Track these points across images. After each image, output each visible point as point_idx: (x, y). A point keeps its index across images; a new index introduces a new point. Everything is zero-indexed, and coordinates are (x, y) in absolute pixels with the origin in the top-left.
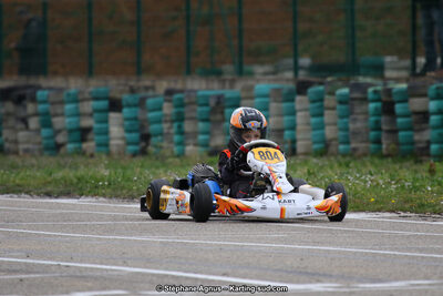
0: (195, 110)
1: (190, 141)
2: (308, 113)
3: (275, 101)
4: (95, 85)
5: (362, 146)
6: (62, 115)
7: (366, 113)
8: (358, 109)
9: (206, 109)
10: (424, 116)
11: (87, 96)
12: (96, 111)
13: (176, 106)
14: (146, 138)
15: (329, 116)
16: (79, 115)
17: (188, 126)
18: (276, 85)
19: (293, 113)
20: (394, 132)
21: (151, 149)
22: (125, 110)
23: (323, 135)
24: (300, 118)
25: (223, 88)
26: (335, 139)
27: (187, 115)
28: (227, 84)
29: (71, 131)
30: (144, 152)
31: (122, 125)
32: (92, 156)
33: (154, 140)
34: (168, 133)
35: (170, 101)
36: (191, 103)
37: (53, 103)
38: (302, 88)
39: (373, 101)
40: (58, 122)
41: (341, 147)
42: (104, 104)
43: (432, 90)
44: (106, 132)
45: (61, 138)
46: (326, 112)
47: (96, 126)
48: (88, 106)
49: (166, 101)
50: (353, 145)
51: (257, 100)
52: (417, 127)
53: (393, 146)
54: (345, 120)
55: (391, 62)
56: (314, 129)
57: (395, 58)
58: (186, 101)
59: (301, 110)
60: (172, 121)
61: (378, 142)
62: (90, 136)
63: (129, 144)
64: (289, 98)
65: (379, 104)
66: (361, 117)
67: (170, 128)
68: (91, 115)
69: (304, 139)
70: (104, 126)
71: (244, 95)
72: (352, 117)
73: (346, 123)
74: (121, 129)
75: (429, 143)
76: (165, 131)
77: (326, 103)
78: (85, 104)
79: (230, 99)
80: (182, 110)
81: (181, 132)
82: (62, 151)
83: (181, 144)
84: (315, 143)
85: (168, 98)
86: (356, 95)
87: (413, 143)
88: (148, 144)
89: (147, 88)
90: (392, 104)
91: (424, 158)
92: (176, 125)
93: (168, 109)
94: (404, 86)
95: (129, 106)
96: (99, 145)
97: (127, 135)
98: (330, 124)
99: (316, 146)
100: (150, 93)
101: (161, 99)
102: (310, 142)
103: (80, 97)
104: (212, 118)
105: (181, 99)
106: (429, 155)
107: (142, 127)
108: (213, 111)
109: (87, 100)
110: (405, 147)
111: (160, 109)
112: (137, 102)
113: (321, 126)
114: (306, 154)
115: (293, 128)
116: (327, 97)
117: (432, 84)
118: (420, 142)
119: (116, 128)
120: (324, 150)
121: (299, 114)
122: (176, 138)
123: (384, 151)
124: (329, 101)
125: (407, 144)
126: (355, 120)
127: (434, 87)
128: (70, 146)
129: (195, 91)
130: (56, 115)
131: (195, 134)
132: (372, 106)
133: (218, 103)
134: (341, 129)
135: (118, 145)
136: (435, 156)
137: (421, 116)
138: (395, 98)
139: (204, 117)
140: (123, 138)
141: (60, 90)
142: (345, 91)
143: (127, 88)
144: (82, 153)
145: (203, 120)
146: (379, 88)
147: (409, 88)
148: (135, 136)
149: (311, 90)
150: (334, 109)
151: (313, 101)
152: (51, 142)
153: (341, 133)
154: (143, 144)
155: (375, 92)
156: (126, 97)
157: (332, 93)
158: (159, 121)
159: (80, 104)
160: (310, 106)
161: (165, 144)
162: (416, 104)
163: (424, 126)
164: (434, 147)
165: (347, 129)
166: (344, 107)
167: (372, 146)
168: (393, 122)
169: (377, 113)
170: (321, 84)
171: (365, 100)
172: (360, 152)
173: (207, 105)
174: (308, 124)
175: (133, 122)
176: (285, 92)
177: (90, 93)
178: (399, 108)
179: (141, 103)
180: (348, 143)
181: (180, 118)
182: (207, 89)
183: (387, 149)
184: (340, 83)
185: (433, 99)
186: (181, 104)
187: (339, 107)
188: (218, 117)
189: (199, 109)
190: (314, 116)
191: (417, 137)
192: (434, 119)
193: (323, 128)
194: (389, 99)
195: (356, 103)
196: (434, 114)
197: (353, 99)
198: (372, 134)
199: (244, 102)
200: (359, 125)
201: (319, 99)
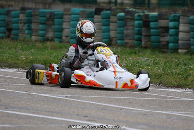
0: (38, 19)
1: (35, 34)
2: (100, 24)
3: (82, 17)
5: (130, 42)
7: (134, 26)
8: (129, 23)
9: (43, 18)
10: (166, 29)
14: (9, 30)
15: (112, 26)
17: (33, 26)
20: (150, 36)
23: (109, 35)
26: (116, 38)
27: (33, 21)
30: (8, 37)
33: (14, 32)
34: (22, 29)
35: (23, 13)
36: (36, 15)
38: (98, 11)
39: (137, 20)
41: (119, 42)
43: (171, 16)
46: (111, 24)
49: (21, 13)
50: (126, 41)
51: (73, 16)
52: (162, 34)
53: (149, 43)
54: (121, 28)
56: (103, 32)
58: (33, 13)
59: (97, 23)
60: (25, 23)
61: (140, 40)
65: (141, 22)
66: (131, 27)
67: (23, 26)
71: (65, 13)
72: (126, 27)
73: (123, 30)
75: (168, 42)
76: (21, 27)
77: (111, 19)
79: (57, 14)
81: (29, 29)
84: (104, 39)
85: (23, 12)
86: (128, 17)
87: (159, 42)
88: (10, 34)
89: (9, 6)
90: (149, 22)
91: (165, 50)
92: (27, 25)
93: (22, 17)
94: (156, 13)
98: (113, 30)
100: (11, 8)
101: (19, 12)
104: (47, 23)
105: (31, 12)
106: (168, 48)
107: (8, 25)
108: (48, 20)
111: (18, 17)
112: (5, 12)
116: (112, 16)
117: (171, 14)
118: (163, 42)
120: (109, 43)
122: (27, 31)
124: (113, 19)
125: (155, 42)
126: (127, 29)
127: (173, 15)
131: (37, 30)
133: (51, 16)
134: (119, 33)
136: (171, 49)
137: (164, 29)
138: (150, 20)
139: (43, 22)
142: (122, 14)
145: (41, 24)
146: (141, 14)
147: (158, 14)
149: (102, 13)
150: (116, 22)
151: (104, 18)
154: (8, 33)
155: (139, 16)
157: (115, 15)
158: (17, 23)
162: (163, 23)
163: (166, 34)
164: (171, 45)
165: (122, 33)
166: (121, 22)
167: (136, 42)
168: (149, 31)
169: (140, 26)
170: (109, 10)
171: (133, 19)
172: (129, 45)
173: (45, 16)
175: (2, 22)
176: (88, 12)
178: (152, 24)
179: (8, 13)
180: (123, 40)
181: (29, 22)
183: (144, 44)
184: (119, 10)
185: (171, 21)
186: (31, 15)
187: (118, 22)
188: (51, 23)
189: (40, 18)
190: (104, 25)
191: (162, 39)
192: (171, 31)
193: (109, 32)
194: (147, 20)
195: (128, 20)
196: (171, 28)
197: (126, 18)
198: (136, 36)
199: (65, 16)
200: (129, 31)
201: (107, 18)
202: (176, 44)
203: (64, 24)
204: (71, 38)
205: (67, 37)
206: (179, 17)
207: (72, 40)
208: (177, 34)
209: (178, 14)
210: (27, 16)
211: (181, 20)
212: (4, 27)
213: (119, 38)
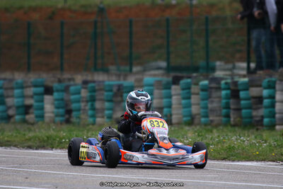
0: (103, 94)
1: (100, 115)
2: (179, 97)
3: (158, 89)
5: (216, 119)
6: (12, 96)
7: (220, 97)
9: (111, 93)
10: (259, 99)
11: (29, 84)
12: (36, 94)
13: (90, 92)
14: (69, 112)
15: (194, 99)
16: (23, 96)
17: (98, 105)
18: (158, 79)
19: (170, 97)
20: (239, 110)
21: (74, 120)
22: (55, 94)
23: (190, 111)
24: (175, 100)
25: (119, 80)
26: (199, 114)
27: (97, 97)
28: (122, 78)
29: (18, 107)
30: (68, 121)
31: (53, 104)
32: (33, 124)
33: (74, 114)
34: (84, 110)
35: (85, 88)
36: (101, 90)
37: (6, 89)
38: (176, 81)
39: (224, 89)
40: (9, 101)
41: (203, 119)
42: (41, 90)
43: (265, 82)
44: (42, 108)
45: (11, 112)
46: (193, 96)
47: (35, 104)
48: (30, 91)
49: (83, 88)
50: (211, 118)
51: (146, 88)
52: (254, 107)
53: (238, 119)
54: (206, 102)
55: (220, 65)
56: (184, 108)
57: (222, 63)
58: (97, 88)
59: (175, 95)
60: (87, 102)
61: (228, 116)
62: (31, 111)
63: (57, 116)
64: (167, 87)
65: (229, 92)
66: (217, 100)
67: (86, 106)
68: (32, 97)
69: (177, 114)
70: (41, 104)
71: (136, 84)
72: (210, 100)
73: (206, 104)
74: (53, 107)
75: (263, 117)
76: (83, 108)
77: (192, 90)
78: (28, 89)
79: (126, 87)
80: (93, 94)
81: (93, 108)
82: (12, 120)
83: (93, 116)
84: (184, 116)
85: (85, 86)
86: (213, 85)
87: (251, 117)
88: (70, 117)
89: (70, 80)
90: (238, 91)
91: (259, 127)
92: (89, 104)
93: (84, 93)
94: (246, 80)
95: (58, 91)
96: (37, 117)
97: (56, 110)
98: (195, 104)
99: (185, 119)
100: (72, 83)
101: (79, 87)
102: (180, 116)
103: (25, 85)
104: (114, 99)
105: (94, 87)
106: (262, 125)
107: (67, 105)
108: (115, 95)
109: (30, 87)
110: (247, 120)
111: (79, 93)
112: (63, 88)
113: (189, 106)
114: (178, 124)
115: (170, 106)
116: (193, 86)
117: (265, 79)
118: (257, 116)
119: (49, 105)
120: (191, 122)
121: (174, 98)
122: (90, 112)
123: (232, 123)
124: (194, 89)
125: (246, 118)
126: (212, 102)
127: (266, 80)
128: (17, 117)
129: (103, 82)
130: (8, 97)
131: (103, 110)
132: (224, 93)
133: (119, 90)
134: (203, 108)
135: (50, 117)
136: (266, 126)
137: (257, 99)
138: (240, 88)
139: (109, 98)
140: (53, 112)
141: (11, 80)
142: (206, 82)
143: (56, 80)
144: (25, 121)
145: (108, 101)
146: (229, 81)
147: (250, 81)
148: (62, 111)
149: (182, 82)
150: (198, 94)
151: (183, 89)
152: (4, 114)
153: (202, 110)
154: (67, 116)
155: (226, 83)
156: (56, 85)
157: (197, 84)
158: (78, 101)
159: (25, 90)
160: (181, 92)
161: (83, 116)
162: (254, 91)
163: (259, 106)
164: (266, 120)
165: (207, 108)
166: (204, 93)
167: (224, 119)
168: (239, 103)
169: (227, 97)
170: (189, 77)
171: (219, 89)
172: (215, 123)
173: (111, 91)
174: (180, 104)
175: (60, 102)
176: (164, 82)
177: (31, 83)
178: (242, 94)
179: (66, 89)
180: (207, 116)
181: (93, 99)
182: (109, 80)
183: (234, 121)
184: (201, 77)
185: (265, 88)
186: (94, 90)
187: (201, 93)
188: (119, 99)
189: (106, 93)
190: (184, 98)
191: (254, 113)
192: (266, 102)
194: (235, 88)
195: (213, 90)
196: (266, 98)
197: (211, 88)
198: (224, 111)
200: (215, 105)
201: (188, 88)
202: (272, 119)
206: (275, 82)
208: (273, 106)
209: (273, 79)
211: (278, 87)
212: (62, 108)
213: (202, 114)
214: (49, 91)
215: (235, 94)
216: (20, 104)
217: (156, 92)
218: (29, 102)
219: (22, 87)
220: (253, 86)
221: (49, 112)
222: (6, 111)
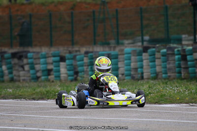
2: (148, 61)
3: (134, 56)
4: (54, 50)
5: (172, 75)
6: (39, 64)
7: (174, 60)
11: (50, 55)
12: (54, 62)
14: (77, 73)
15: (158, 62)
16: (47, 63)
18: (134, 49)
19: (142, 61)
20: (187, 68)
21: (79, 78)
22: (67, 61)
23: (155, 70)
24: (145, 63)
25: (110, 50)
26: (161, 72)
28: (112, 49)
29: (43, 71)
30: (76, 80)
31: (66, 68)
32: (53, 82)
33: (80, 74)
34: (86, 71)
35: (87, 57)
36: (96, 57)
37: (35, 59)
38: (145, 50)
39: (177, 55)
40: (37, 67)
41: (164, 75)
42: (57, 59)
44: (59, 71)
45: (39, 74)
46: (157, 60)
47: (54, 68)
48: (51, 60)
49: (85, 56)
50: (169, 74)
51: (126, 55)
53: (186, 74)
54: (165, 63)
55: (185, 37)
56: (151, 68)
57: (187, 36)
58: (94, 56)
59: (145, 59)
60: (88, 66)
61: (180, 73)
62: (52, 73)
63: (69, 76)
64: (140, 54)
65: (180, 56)
66: (172, 62)
67: (87, 68)
68: (52, 64)
69: (147, 72)
70: (58, 68)
71: (120, 53)
72: (168, 62)
73: (166, 65)
74: (66, 70)
76: (85, 70)
77: (156, 56)
78: (49, 58)
79: (113, 55)
80: (92, 60)
81: (92, 70)
82: (40, 80)
84: (152, 74)
85: (86, 55)
86: (169, 52)
87: (195, 73)
88: (77, 76)
89: (76, 51)
90: (186, 56)
92: (90, 67)
93: (86, 60)
94: (191, 48)
95: (69, 59)
96: (56, 77)
97: (68, 72)
98: (158, 65)
99: (152, 75)
100: (78, 53)
101: (83, 56)
102: (149, 74)
103: (47, 56)
105: (92, 55)
107: (75, 68)
109: (50, 57)
111: (83, 60)
112: (72, 57)
113: (154, 66)
114: (148, 79)
115: (142, 67)
116: (157, 53)
119: (63, 69)
120: (156, 77)
121: (144, 61)
122: (90, 73)
123: (183, 77)
124: (158, 55)
125: (192, 73)
126: (169, 63)
128: (43, 78)
129: (98, 52)
130: (36, 64)
132: (177, 57)
135: (64, 77)
138: (187, 53)
140: (67, 74)
141: (38, 53)
142: (165, 50)
143: (68, 51)
144: (48, 80)
146: (180, 49)
147: (193, 49)
148: (72, 72)
149: (149, 50)
150: (160, 58)
151: (150, 55)
152: (35, 76)
153: (163, 69)
154: (75, 76)
155: (178, 51)
156: (67, 55)
157: (159, 52)
158: (82, 66)
159: (47, 59)
160: (149, 57)
161: (85, 76)
165: (166, 67)
166: (164, 57)
167: (177, 75)
168: (186, 64)
169: (179, 60)
170: (154, 47)
171: (174, 54)
172: (172, 77)
174: (149, 65)
175: (71, 66)
176: (138, 51)
177: (51, 54)
178: (189, 58)
179: (74, 58)
180: (166, 73)
181: (91, 64)
182: (104, 51)
184: (162, 47)
186: (92, 58)
187: (162, 57)
190: (151, 62)
193: (155, 67)
194: (184, 54)
195: (170, 56)
197: (169, 54)
198: (177, 69)
199: (120, 57)
200: (171, 65)
201: (153, 54)
203: (119, 63)
204: (126, 76)
205: (123, 74)
207: (126, 78)
210: (90, 59)
212: (72, 70)
213: (163, 72)
214: (63, 59)
215: (184, 58)
216: (45, 69)
217: (133, 58)
218: (50, 67)
219: (45, 57)
220: (195, 52)
221: (63, 74)
222: (35, 74)
